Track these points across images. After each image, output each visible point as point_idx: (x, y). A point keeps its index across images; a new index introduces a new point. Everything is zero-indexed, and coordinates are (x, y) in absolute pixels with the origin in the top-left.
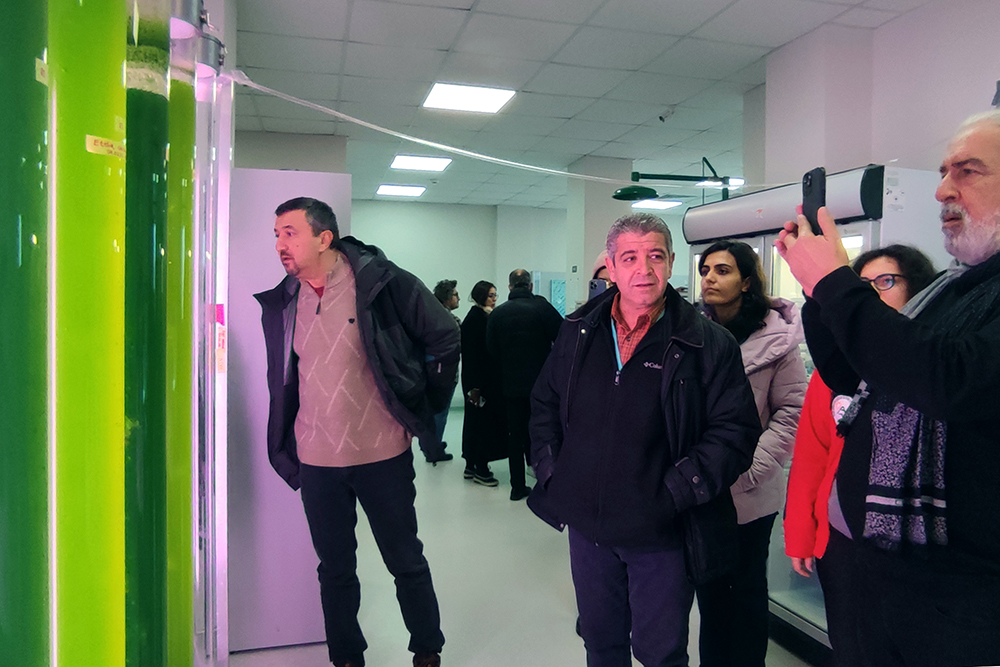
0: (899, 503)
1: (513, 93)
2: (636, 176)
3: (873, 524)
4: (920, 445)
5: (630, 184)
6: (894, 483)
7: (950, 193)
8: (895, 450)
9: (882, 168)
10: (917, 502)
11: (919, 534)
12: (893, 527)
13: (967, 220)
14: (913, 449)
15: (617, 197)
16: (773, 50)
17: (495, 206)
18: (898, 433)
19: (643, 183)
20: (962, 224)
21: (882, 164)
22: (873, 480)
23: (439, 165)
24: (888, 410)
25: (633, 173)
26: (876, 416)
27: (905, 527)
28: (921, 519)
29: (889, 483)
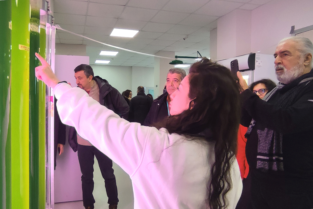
0: (268, 158)
1: (138, 31)
2: (176, 57)
3: (259, 164)
4: (274, 140)
5: (174, 59)
6: (266, 152)
7: (279, 62)
8: (266, 142)
9: (255, 54)
10: (274, 158)
11: (275, 167)
12: (266, 165)
13: (285, 70)
14: (272, 141)
15: (170, 63)
16: (220, 17)
17: (132, 67)
18: (267, 136)
19: (179, 59)
20: (284, 71)
21: (255, 53)
22: (259, 151)
23: (114, 54)
24: (263, 129)
25: (176, 56)
26: (258, 131)
27: (270, 166)
28: (275, 163)
29: (264, 152)
